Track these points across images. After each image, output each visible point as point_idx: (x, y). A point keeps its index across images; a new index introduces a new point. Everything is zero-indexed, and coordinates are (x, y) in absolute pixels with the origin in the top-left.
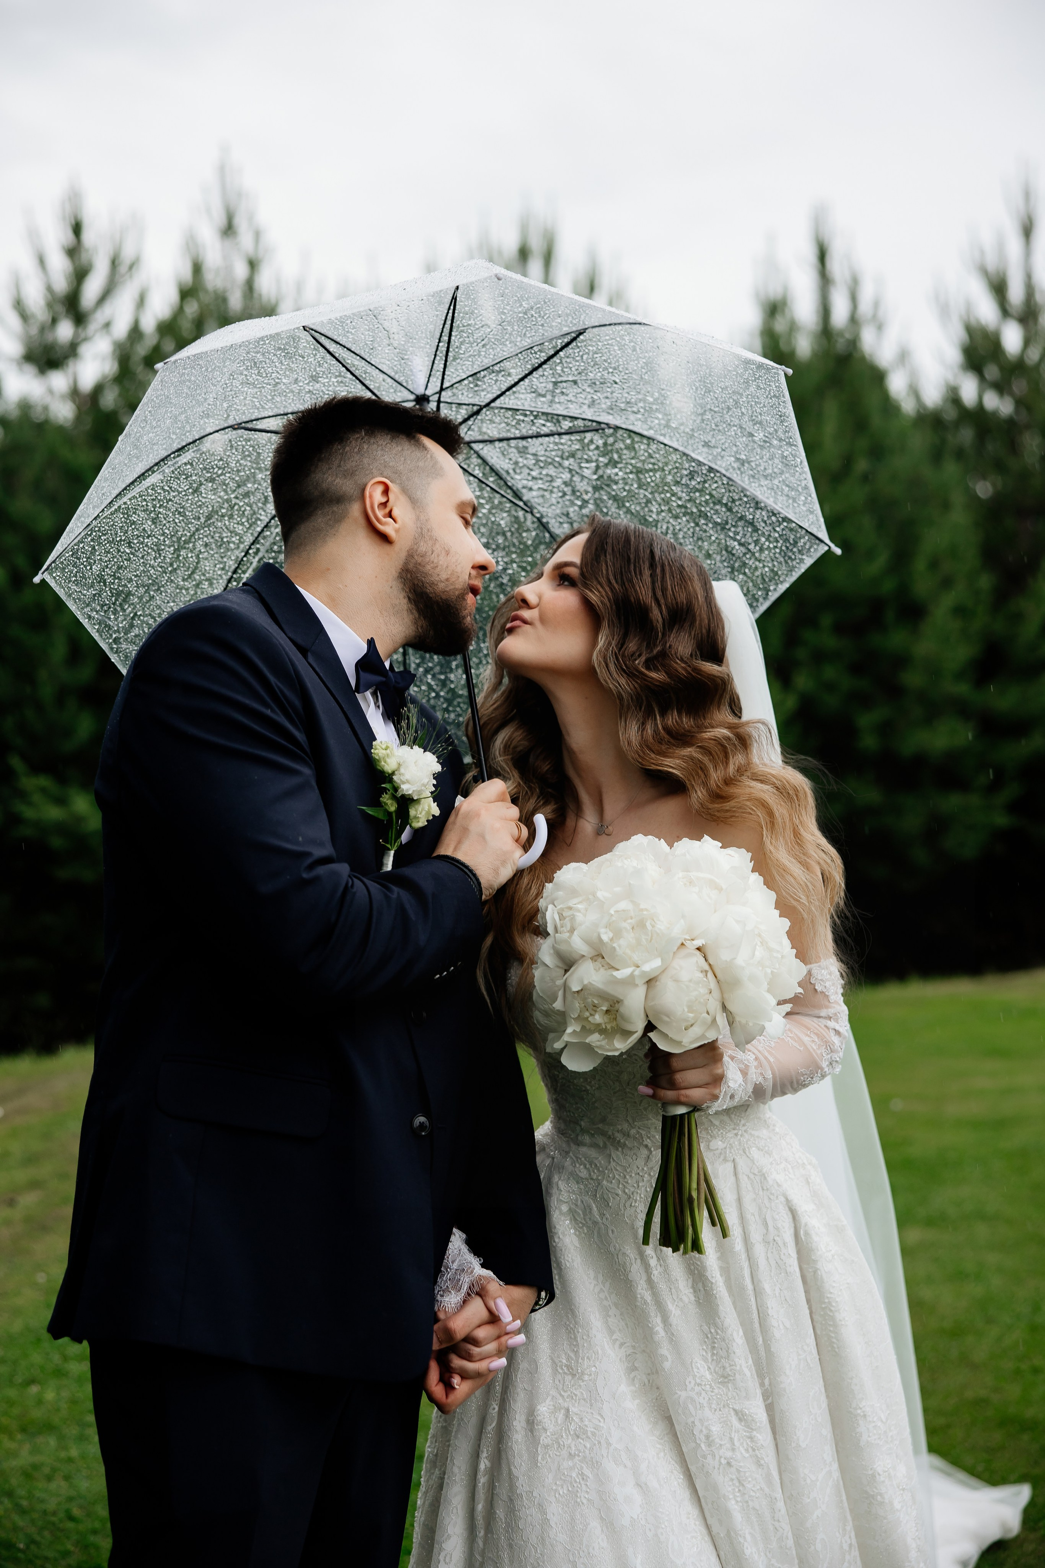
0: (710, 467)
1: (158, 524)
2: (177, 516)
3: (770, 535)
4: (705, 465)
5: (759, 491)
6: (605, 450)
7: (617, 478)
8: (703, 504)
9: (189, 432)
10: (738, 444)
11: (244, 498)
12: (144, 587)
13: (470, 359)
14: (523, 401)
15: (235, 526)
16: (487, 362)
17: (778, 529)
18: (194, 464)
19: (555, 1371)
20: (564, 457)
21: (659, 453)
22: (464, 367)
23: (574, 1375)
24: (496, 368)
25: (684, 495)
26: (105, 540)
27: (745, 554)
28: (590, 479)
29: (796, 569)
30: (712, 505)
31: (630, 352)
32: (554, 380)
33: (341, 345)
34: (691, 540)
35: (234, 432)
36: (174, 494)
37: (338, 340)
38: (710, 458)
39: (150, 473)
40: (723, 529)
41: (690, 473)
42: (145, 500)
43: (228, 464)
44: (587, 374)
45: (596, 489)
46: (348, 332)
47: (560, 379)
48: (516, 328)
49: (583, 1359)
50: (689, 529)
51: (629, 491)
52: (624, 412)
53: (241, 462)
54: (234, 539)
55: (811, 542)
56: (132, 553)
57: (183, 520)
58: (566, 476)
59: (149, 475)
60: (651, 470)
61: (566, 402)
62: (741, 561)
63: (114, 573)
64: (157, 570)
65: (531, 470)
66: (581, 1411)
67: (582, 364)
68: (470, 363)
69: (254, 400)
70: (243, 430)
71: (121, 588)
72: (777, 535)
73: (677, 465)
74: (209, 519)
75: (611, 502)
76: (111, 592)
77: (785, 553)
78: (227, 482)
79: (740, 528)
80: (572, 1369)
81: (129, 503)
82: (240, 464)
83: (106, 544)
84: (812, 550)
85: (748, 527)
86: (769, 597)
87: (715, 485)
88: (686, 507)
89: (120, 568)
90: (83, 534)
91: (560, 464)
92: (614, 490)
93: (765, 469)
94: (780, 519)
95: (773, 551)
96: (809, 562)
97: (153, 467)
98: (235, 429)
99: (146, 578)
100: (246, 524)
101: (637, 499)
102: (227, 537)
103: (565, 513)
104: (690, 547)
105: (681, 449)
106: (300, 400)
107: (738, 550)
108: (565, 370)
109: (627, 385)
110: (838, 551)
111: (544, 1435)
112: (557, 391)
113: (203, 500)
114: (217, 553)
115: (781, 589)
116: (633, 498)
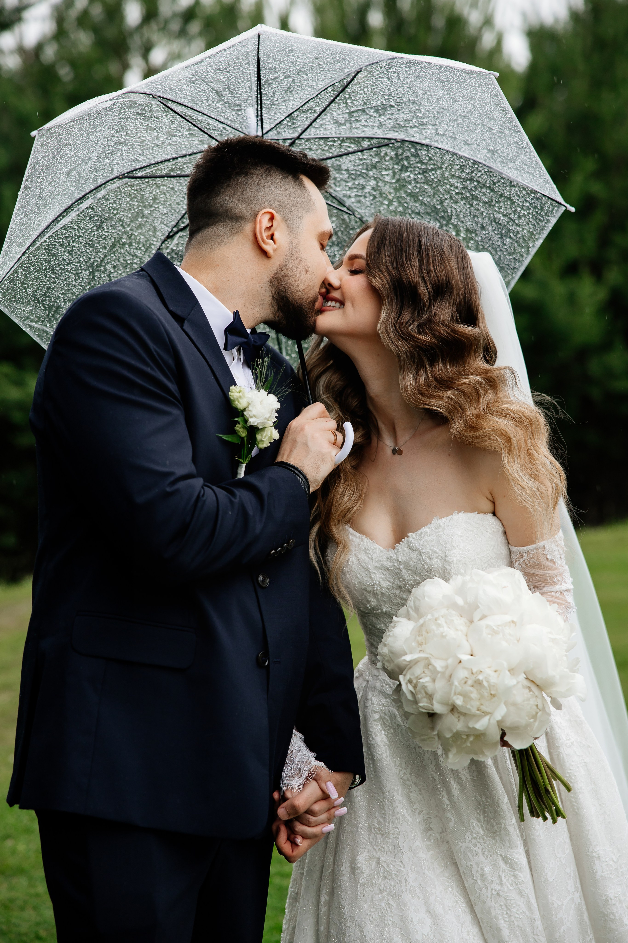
0: (474, 161)
1: (74, 254)
2: (88, 247)
3: (523, 205)
4: (470, 159)
5: (510, 173)
6: (397, 159)
7: (409, 179)
8: (473, 189)
9: (84, 184)
10: (485, 138)
11: (137, 229)
12: (70, 301)
13: (283, 104)
14: (330, 131)
15: (135, 251)
16: (297, 105)
17: (528, 199)
18: (94, 208)
19: (370, 832)
20: (369, 169)
21: (436, 156)
22: (280, 111)
23: (383, 835)
24: (305, 108)
25: (459, 184)
26: (34, 269)
27: (508, 222)
28: (391, 183)
29: (546, 228)
30: (479, 189)
31: (396, 81)
32: (348, 111)
33: (185, 106)
34: (469, 218)
35: (120, 181)
36: (83, 232)
37: (182, 102)
38: (472, 153)
39: (61, 218)
40: (490, 206)
41: (461, 168)
42: (60, 237)
43: (120, 205)
44: (370, 102)
45: (396, 190)
46: (186, 95)
47: (352, 109)
48: (310, 75)
49: (389, 823)
50: (466, 210)
51: (420, 188)
52: (405, 128)
53: (131, 202)
54: (135, 261)
55: (553, 206)
56: (57, 278)
57: (93, 250)
58: (373, 183)
59: (61, 219)
60: (433, 170)
61: (361, 127)
62: (506, 228)
63: (45, 293)
64: (79, 289)
65: (347, 182)
66: (388, 859)
67: (365, 96)
68: (285, 107)
69: (129, 155)
70: (127, 179)
71: (51, 304)
72: (528, 204)
73: (451, 163)
74: (114, 247)
75: (409, 198)
76: (44, 307)
77: (536, 217)
78: (122, 219)
79: (502, 203)
80: (382, 830)
81: (48, 241)
82: (130, 204)
83: (35, 272)
84: (554, 211)
85: (507, 202)
86: (530, 252)
87: (480, 174)
88: (462, 194)
89: (48, 289)
90: (15, 267)
91: (367, 175)
92: (409, 189)
93: (508, 154)
94: (529, 192)
95: (527, 217)
96: (554, 221)
97: (62, 213)
98: (120, 179)
99: (70, 295)
100: (143, 248)
101: (426, 193)
102: (130, 260)
103: (378, 211)
104: (469, 223)
105: (451, 150)
106: (164, 151)
107: (503, 220)
108: (354, 102)
109: (401, 107)
110: (573, 209)
111: (362, 877)
112: (353, 119)
113: (106, 234)
114: (124, 272)
115: (537, 245)
116: (424, 193)
